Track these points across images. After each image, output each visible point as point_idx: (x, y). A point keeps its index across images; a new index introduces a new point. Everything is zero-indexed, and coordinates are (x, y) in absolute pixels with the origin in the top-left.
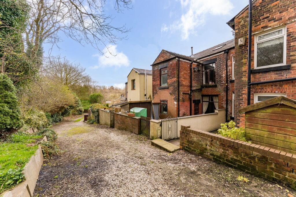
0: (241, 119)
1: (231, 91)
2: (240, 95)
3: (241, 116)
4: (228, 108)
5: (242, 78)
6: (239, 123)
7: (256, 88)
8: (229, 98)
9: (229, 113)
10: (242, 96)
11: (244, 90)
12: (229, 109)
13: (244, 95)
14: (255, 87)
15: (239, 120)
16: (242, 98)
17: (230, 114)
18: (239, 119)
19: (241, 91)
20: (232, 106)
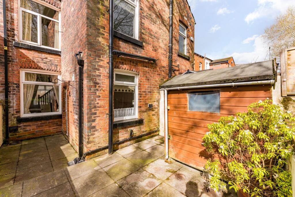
0: (97, 112)
1: (16, 65)
2: (97, 67)
3: (98, 107)
4: (11, 101)
5: (99, 37)
6: (94, 121)
7: (116, 61)
8: (12, 79)
9: (11, 111)
10: (99, 70)
11: (102, 60)
12: (13, 103)
13: (101, 69)
14: (116, 59)
15: (95, 114)
16: (99, 73)
17: (16, 112)
18: (96, 111)
19: (97, 60)
20: (20, 97)
